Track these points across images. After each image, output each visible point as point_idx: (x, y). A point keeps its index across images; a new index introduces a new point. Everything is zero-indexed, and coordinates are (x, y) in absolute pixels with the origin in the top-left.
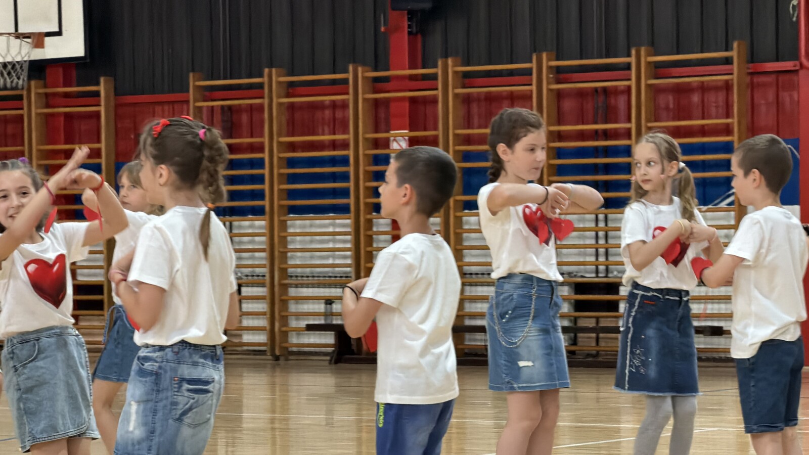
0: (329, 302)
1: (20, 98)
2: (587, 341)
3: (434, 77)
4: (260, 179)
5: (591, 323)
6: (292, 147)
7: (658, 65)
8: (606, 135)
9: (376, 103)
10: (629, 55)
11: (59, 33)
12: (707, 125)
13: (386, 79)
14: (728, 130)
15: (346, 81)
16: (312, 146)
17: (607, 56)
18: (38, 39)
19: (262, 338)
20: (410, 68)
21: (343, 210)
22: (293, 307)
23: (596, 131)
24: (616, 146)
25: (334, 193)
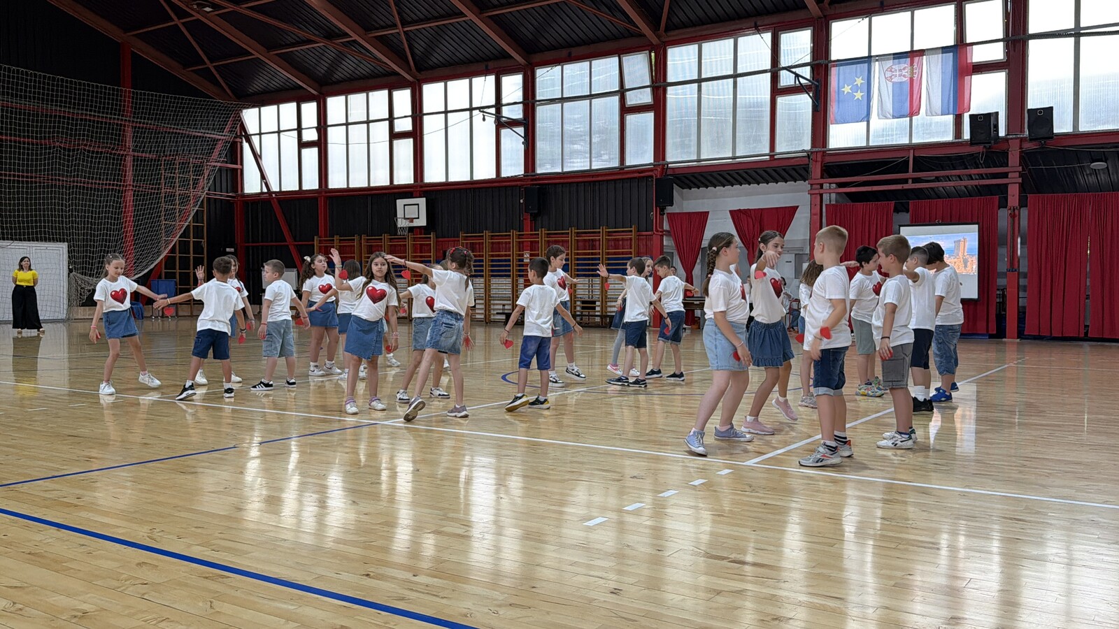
0: (504, 305)
1: (406, 238)
2: (585, 319)
3: (538, 234)
4: (482, 266)
5: (587, 314)
6: (492, 256)
7: (609, 232)
8: (592, 254)
9: (519, 242)
10: (600, 229)
11: (418, 218)
12: (625, 251)
13: (523, 235)
14: (631, 253)
15: (510, 235)
16: (499, 256)
18: (411, 220)
19: (482, 316)
20: (531, 231)
21: (509, 276)
22: (492, 307)
23: (589, 253)
24: (595, 258)
25: (506, 271)
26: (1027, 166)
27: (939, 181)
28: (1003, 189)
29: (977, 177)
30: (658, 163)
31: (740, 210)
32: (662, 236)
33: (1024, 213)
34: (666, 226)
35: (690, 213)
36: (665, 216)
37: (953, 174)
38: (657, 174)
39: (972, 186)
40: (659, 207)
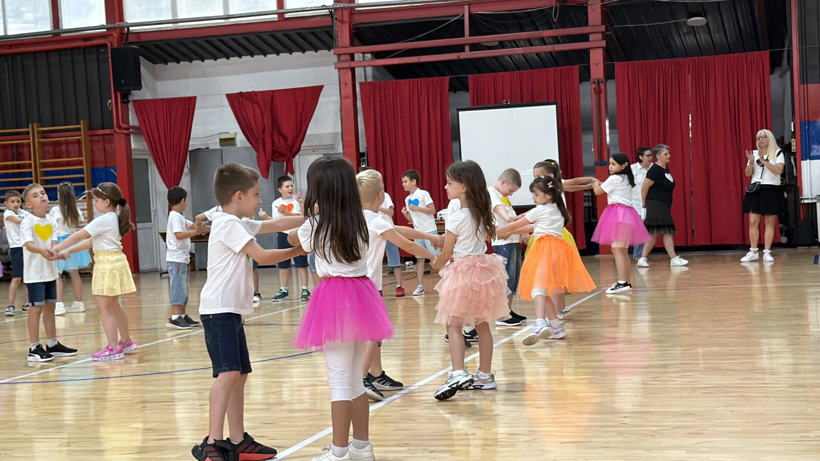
7: (43, 132)
8: (19, 167)
10: (28, 128)
12: (71, 161)
14: (81, 163)
17: (17, 128)
23: (13, 165)
24: (24, 172)
26: (612, 25)
27: (503, 48)
28: (583, 56)
29: (551, 40)
30: (112, 26)
31: (241, 94)
32: (130, 135)
33: (611, 86)
34: (133, 120)
35: (165, 99)
36: (130, 106)
37: (521, 37)
38: (113, 42)
39: (545, 53)
40: (120, 92)
